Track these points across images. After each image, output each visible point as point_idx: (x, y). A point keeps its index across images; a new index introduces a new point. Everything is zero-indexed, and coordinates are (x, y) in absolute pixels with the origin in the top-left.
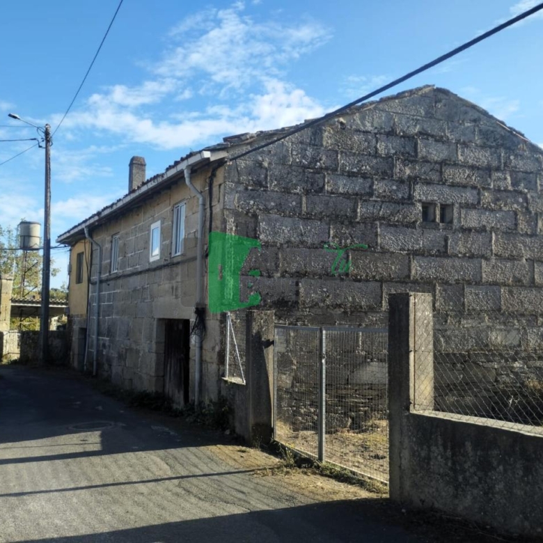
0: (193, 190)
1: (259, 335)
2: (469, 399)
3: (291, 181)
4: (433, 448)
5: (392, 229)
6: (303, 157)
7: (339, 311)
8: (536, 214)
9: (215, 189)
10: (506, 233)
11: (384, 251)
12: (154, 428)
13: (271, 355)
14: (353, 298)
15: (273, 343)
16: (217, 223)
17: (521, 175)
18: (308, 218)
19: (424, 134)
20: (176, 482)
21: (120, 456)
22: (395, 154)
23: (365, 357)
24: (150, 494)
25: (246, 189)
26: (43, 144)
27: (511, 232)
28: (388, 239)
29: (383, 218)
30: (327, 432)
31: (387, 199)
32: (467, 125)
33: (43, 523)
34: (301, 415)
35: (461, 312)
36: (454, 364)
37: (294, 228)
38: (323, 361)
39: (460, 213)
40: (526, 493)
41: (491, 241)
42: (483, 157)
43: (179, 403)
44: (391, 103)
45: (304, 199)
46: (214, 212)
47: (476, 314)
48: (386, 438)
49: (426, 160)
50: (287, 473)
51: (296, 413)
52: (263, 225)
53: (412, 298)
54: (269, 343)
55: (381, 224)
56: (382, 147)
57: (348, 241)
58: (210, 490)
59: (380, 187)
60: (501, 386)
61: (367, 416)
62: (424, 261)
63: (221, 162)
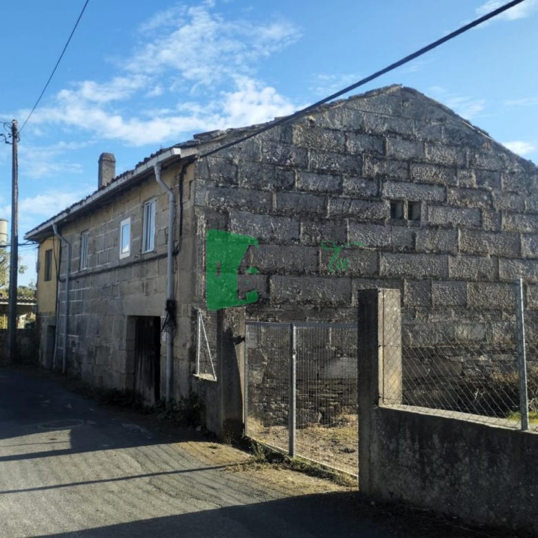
0: (163, 187)
1: (230, 331)
2: (436, 393)
3: (261, 178)
4: (402, 441)
5: (362, 227)
6: (274, 155)
7: (309, 307)
8: (500, 211)
9: (186, 186)
10: (471, 230)
11: (354, 248)
12: (125, 425)
13: (241, 351)
14: (323, 293)
15: (244, 339)
16: (188, 220)
17: (485, 173)
18: (279, 214)
19: (392, 133)
20: (147, 479)
21: (89, 454)
22: (364, 152)
23: (335, 353)
24: (120, 492)
25: (217, 186)
26: (10, 140)
27: (477, 229)
28: (357, 236)
29: (352, 215)
30: (298, 427)
31: (357, 197)
32: (434, 123)
33: (11, 523)
34: (271, 410)
35: (429, 307)
36: (422, 359)
37: (265, 226)
38: (294, 357)
39: (427, 211)
40: (491, 484)
41: (457, 237)
42: (449, 156)
43: (150, 401)
44: (359, 102)
45: (275, 197)
46: (185, 209)
47: (444, 309)
48: (356, 432)
49: (394, 159)
50: (258, 468)
51: (267, 409)
52: (234, 222)
53: (380, 294)
54: (240, 339)
55: (350, 221)
56: (351, 145)
57: (318, 238)
58: (181, 487)
59: (349, 184)
60: (467, 380)
61: (336, 411)
62: (392, 258)
63: (191, 159)
